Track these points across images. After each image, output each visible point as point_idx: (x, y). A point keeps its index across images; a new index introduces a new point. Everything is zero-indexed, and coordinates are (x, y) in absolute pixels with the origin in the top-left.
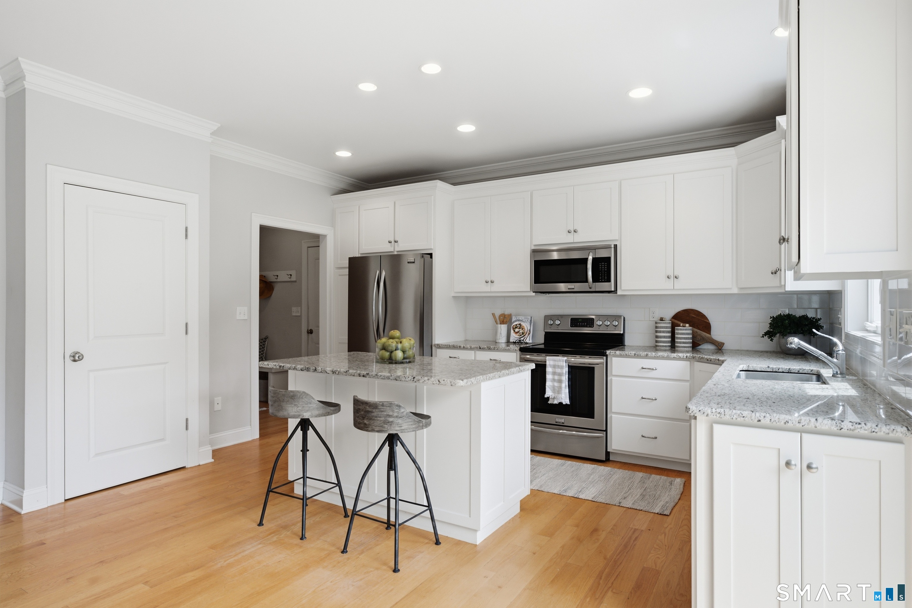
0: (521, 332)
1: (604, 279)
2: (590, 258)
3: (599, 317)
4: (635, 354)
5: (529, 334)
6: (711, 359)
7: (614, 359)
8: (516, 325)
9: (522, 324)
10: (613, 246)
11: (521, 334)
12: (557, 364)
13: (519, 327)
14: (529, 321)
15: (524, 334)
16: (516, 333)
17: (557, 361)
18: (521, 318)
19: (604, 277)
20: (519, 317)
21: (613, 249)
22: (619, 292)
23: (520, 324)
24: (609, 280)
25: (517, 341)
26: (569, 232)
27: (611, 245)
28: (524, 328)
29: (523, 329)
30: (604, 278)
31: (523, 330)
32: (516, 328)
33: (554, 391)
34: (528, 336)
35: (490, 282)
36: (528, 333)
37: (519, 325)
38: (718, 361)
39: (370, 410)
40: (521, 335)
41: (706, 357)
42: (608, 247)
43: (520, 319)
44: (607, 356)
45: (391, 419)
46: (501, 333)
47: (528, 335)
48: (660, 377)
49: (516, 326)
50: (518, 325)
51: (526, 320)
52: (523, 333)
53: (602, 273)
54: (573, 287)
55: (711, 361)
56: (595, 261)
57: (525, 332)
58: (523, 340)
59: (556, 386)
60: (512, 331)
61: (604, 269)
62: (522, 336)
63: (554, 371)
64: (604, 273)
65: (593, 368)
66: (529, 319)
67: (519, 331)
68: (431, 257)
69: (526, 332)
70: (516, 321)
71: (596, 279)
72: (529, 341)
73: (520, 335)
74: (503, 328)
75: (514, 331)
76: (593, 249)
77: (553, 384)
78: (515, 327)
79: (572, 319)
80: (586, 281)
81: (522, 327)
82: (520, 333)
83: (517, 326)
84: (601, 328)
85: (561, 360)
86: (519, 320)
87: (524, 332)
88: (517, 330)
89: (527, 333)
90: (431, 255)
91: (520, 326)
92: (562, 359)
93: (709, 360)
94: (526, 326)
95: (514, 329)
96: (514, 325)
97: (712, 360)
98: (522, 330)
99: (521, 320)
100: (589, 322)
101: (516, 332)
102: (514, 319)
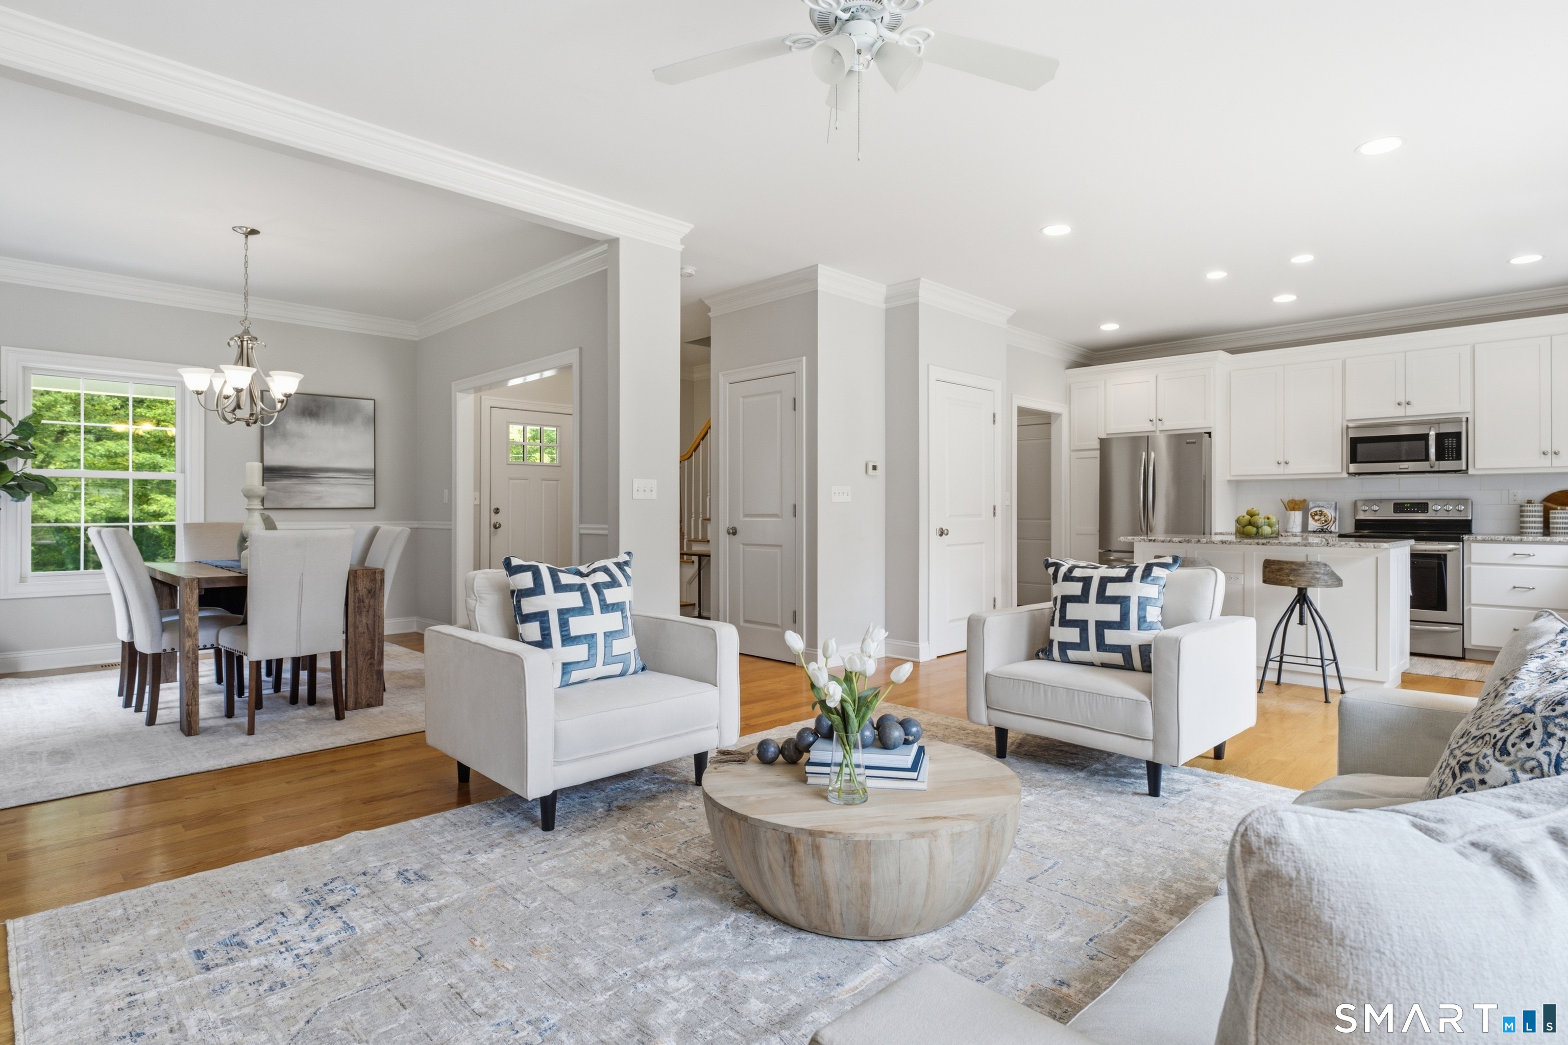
0: (1323, 519)
1: (1452, 456)
2: (1432, 433)
3: (1437, 500)
4: (1504, 539)
5: (1334, 522)
7: (1474, 545)
9: (1323, 511)
10: (1464, 419)
11: (1324, 522)
13: (1319, 514)
14: (1333, 506)
15: (1328, 522)
16: (1316, 521)
18: (1321, 504)
19: (1452, 454)
20: (1318, 503)
21: (1464, 424)
22: (1471, 471)
23: (1320, 511)
24: (1459, 457)
25: (1318, 530)
26: (1399, 404)
27: (1462, 418)
28: (1326, 515)
31: (1326, 517)
32: (1316, 515)
34: (1333, 524)
35: (1283, 464)
39: (1296, 568)
42: (1459, 421)
44: (1463, 541)
45: (1318, 576)
46: (1294, 521)
50: (1317, 513)
51: (1329, 506)
52: (1326, 521)
53: (1448, 451)
54: (1407, 467)
56: (1440, 437)
57: (1328, 520)
58: (1326, 529)
60: (1310, 519)
61: (1452, 445)
62: (1325, 524)
64: (1452, 451)
65: (1445, 556)
67: (1321, 519)
68: (1210, 436)
69: (1330, 520)
70: (1314, 507)
71: (1440, 457)
72: (1335, 530)
73: (1322, 523)
74: (1296, 517)
75: (1313, 519)
76: (1438, 422)
78: (1314, 514)
79: (1395, 504)
80: (1427, 458)
82: (1322, 521)
84: (1439, 514)
86: (1319, 507)
88: (1317, 518)
89: (1332, 521)
90: (1209, 434)
94: (1330, 513)
95: (1313, 516)
96: (1313, 512)
99: (1322, 506)
100: (1422, 506)
102: (1311, 505)
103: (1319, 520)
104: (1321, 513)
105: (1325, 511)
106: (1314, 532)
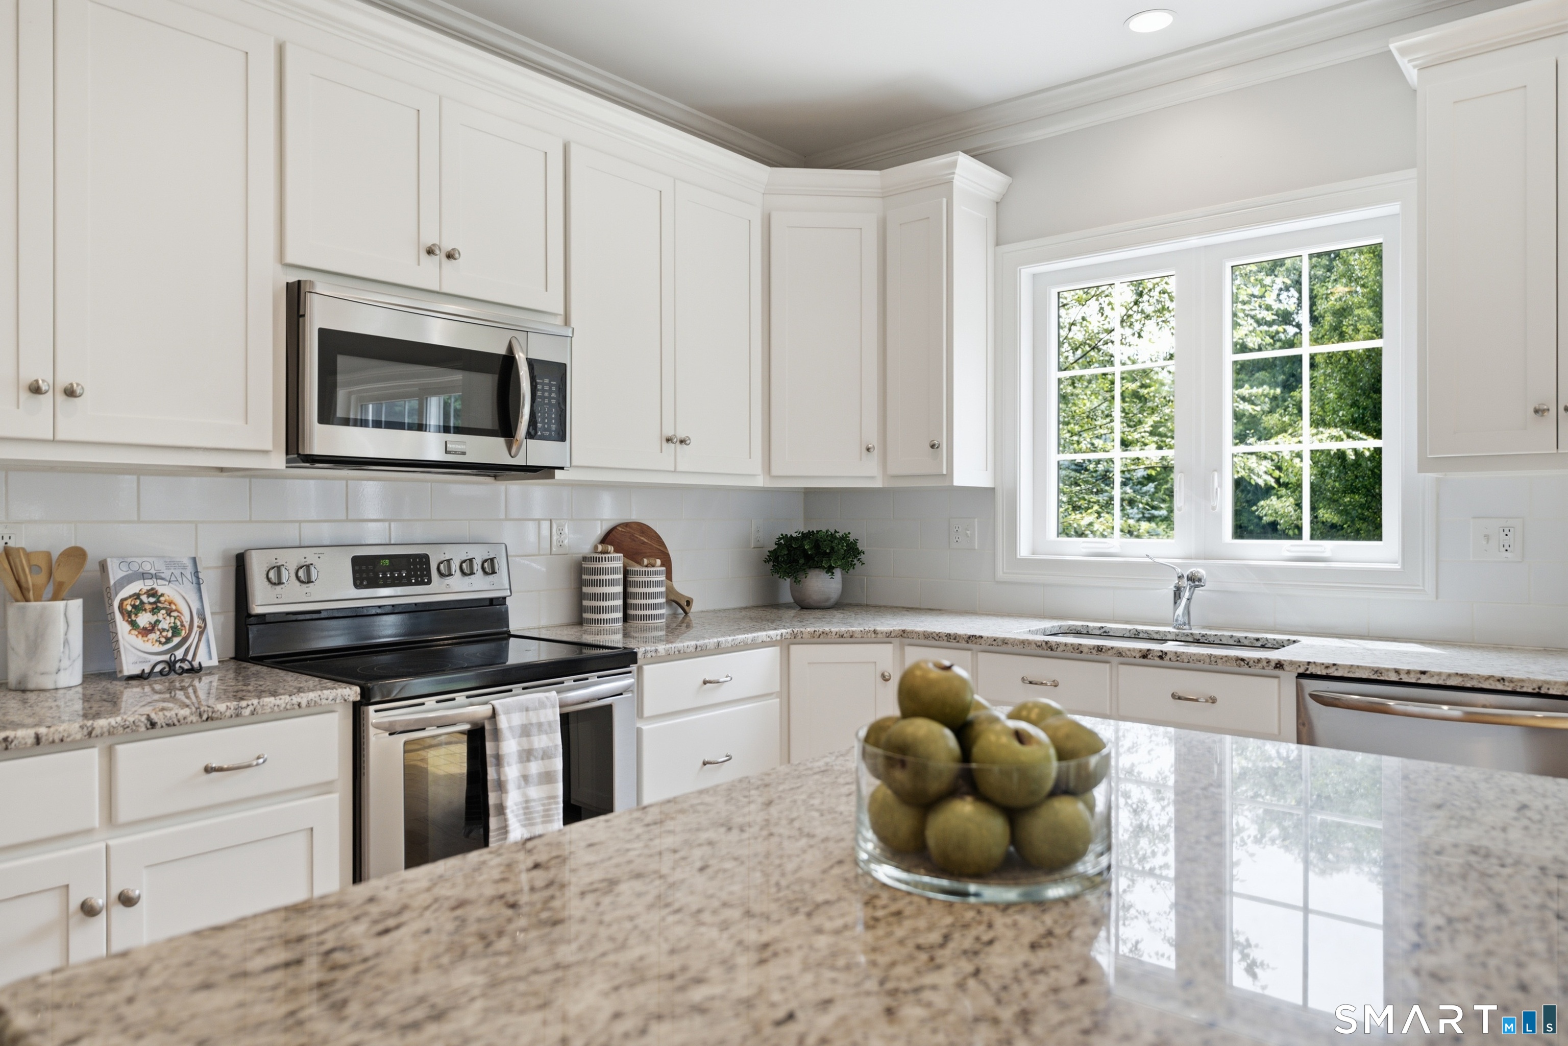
0: (164, 625)
1: (541, 427)
2: (521, 357)
4: (696, 648)
5: (203, 630)
6: (853, 632)
8: (137, 596)
9: (160, 592)
11: (170, 634)
12: (534, 721)
13: (150, 603)
14: (189, 574)
15: (183, 633)
16: (146, 632)
17: (535, 709)
18: (148, 565)
20: (139, 560)
21: (569, 342)
23: (152, 593)
24: (561, 435)
25: (158, 669)
28: (174, 607)
29: (172, 611)
30: (549, 427)
31: (173, 614)
32: (138, 609)
33: (529, 819)
34: (199, 640)
36: (199, 627)
37: (148, 597)
38: (873, 635)
40: (168, 640)
41: (834, 630)
42: (561, 334)
43: (147, 567)
47: (201, 633)
48: (735, 698)
49: (138, 603)
50: (144, 598)
51: (177, 573)
52: (175, 631)
53: (543, 411)
54: (462, 447)
55: (851, 637)
57: (182, 625)
58: (183, 660)
59: (534, 800)
60: (118, 627)
61: (549, 398)
62: (176, 640)
63: (526, 747)
64: (550, 413)
65: (609, 708)
66: (185, 568)
67: (158, 621)
69: (187, 625)
70: (128, 581)
71: (531, 427)
72: (210, 658)
73: (163, 640)
75: (134, 624)
77: (524, 795)
78: (134, 606)
79: (355, 561)
80: (506, 428)
81: (166, 605)
82: (164, 630)
83: (142, 603)
85: (548, 704)
86: (143, 576)
87: (178, 623)
88: (144, 619)
89: (195, 629)
91: (152, 600)
92: (547, 698)
93: (845, 635)
94: (183, 597)
95: (129, 614)
96: (126, 599)
97: (856, 635)
98: (169, 615)
99: (153, 571)
101: (145, 629)
102: (115, 574)
103: (153, 627)
104: (157, 603)
105: (167, 591)
106: (141, 677)
